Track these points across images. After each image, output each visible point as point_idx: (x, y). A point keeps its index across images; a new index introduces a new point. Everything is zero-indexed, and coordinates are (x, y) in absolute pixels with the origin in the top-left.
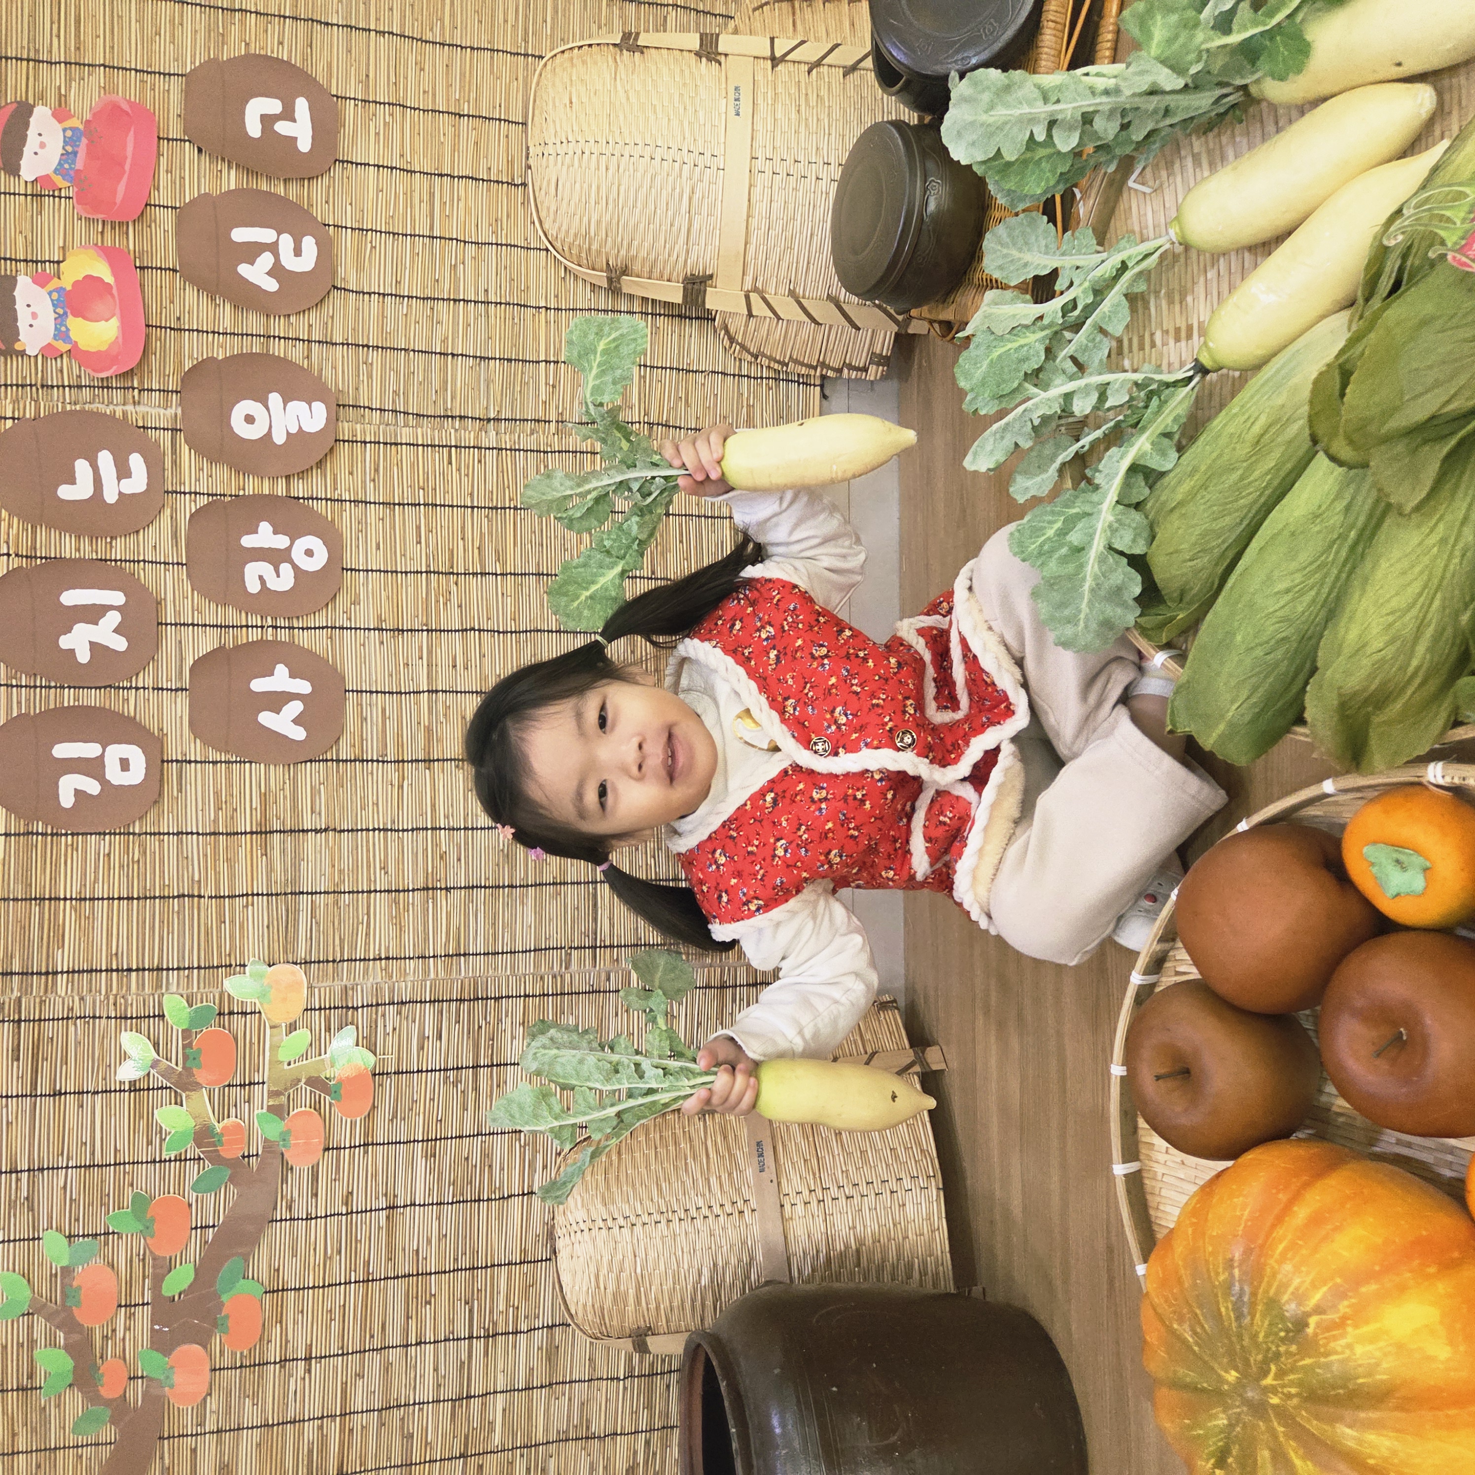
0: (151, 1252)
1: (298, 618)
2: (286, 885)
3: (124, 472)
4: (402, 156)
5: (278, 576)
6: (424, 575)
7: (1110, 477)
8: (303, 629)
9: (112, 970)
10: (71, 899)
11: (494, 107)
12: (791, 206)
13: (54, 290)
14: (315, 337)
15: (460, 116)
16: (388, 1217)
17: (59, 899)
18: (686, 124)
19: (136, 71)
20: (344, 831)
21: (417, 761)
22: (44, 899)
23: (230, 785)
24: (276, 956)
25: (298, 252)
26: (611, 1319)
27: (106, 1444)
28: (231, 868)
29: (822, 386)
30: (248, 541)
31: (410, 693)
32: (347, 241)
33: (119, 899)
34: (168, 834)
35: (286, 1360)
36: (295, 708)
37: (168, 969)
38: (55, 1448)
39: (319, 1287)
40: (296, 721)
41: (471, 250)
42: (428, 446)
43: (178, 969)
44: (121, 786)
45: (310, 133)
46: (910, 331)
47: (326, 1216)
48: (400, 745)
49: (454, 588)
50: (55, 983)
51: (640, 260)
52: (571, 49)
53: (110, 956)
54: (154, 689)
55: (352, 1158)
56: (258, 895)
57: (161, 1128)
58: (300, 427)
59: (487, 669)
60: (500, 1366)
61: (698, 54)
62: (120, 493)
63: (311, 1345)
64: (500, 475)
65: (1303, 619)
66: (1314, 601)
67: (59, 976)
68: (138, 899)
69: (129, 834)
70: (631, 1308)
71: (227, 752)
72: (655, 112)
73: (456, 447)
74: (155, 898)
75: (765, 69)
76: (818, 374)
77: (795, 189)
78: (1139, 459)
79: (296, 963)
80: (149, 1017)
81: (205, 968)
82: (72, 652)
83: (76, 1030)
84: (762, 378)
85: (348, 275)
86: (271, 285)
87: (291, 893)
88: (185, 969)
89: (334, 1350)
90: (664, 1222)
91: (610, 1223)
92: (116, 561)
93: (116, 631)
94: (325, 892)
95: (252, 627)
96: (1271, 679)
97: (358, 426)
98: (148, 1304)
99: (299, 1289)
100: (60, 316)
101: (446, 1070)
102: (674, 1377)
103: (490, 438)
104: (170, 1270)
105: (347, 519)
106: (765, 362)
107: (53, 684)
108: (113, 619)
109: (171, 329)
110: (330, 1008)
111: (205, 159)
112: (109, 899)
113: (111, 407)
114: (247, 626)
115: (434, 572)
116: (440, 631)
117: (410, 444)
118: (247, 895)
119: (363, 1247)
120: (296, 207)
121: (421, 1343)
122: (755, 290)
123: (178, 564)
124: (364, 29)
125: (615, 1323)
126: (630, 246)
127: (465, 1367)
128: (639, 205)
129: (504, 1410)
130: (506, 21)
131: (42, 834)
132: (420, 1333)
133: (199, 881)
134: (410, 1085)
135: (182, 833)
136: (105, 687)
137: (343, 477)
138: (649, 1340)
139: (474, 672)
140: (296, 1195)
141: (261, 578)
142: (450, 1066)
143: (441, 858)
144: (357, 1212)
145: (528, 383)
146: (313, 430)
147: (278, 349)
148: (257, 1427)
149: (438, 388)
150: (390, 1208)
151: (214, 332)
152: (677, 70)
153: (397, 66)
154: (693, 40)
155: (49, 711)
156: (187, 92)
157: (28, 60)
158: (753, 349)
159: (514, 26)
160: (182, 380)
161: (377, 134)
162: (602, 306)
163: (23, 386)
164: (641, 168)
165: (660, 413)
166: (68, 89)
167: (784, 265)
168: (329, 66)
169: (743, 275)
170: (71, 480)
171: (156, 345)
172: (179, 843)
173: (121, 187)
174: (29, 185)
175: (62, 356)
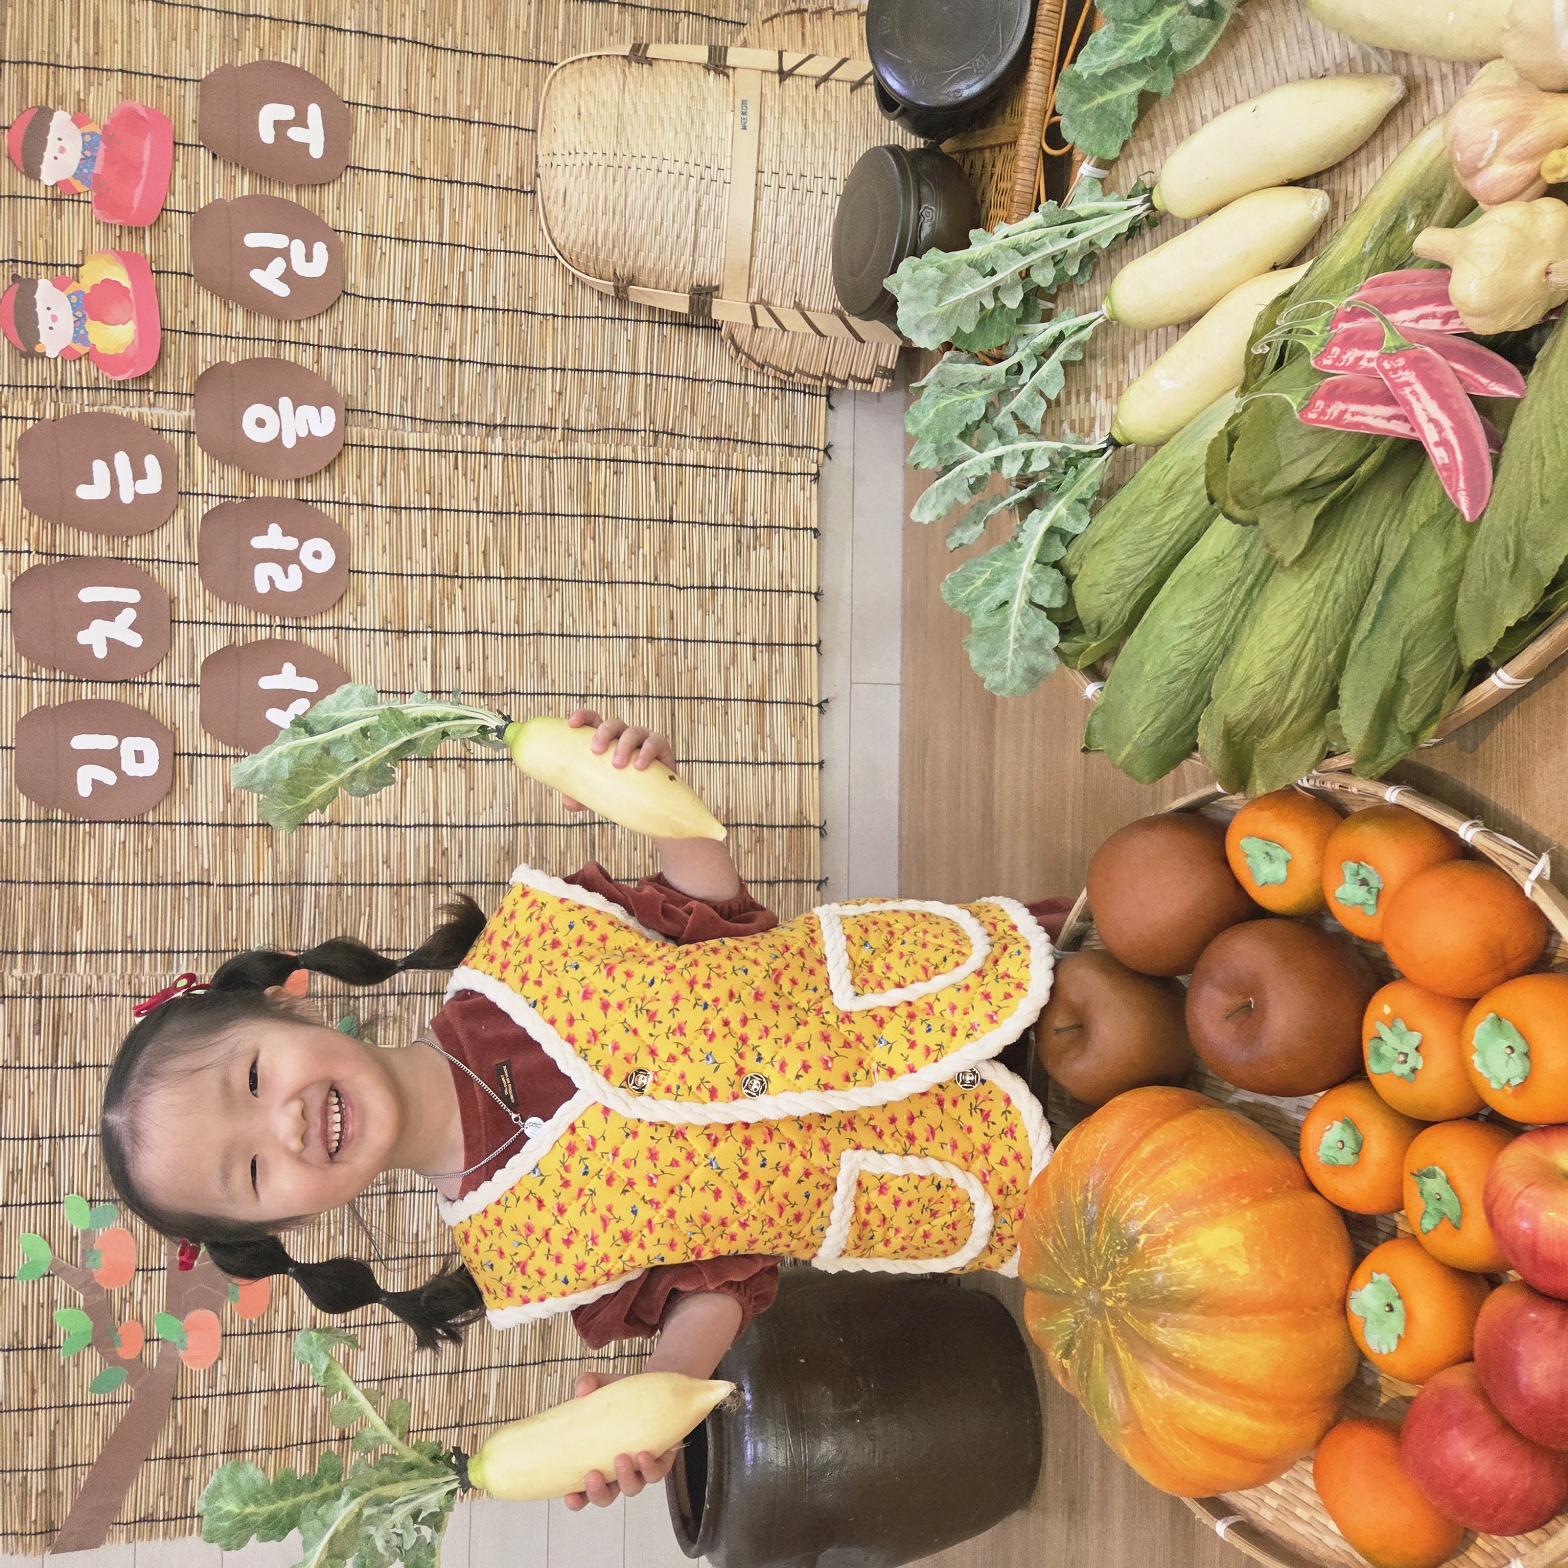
1: (305, 618)
2: (291, 876)
3: (139, 473)
4: (412, 162)
5: (287, 577)
6: (429, 578)
7: (1031, 537)
8: (310, 629)
9: (127, 952)
10: (89, 883)
11: (505, 114)
12: (797, 220)
13: (74, 294)
14: (326, 341)
15: (471, 122)
16: (388, 1202)
17: (78, 883)
18: (693, 136)
19: (153, 76)
20: (347, 825)
21: (421, 759)
22: (63, 883)
25: (309, 258)
27: (122, 1402)
28: (239, 858)
29: (828, 397)
30: (258, 542)
32: (357, 246)
33: (134, 884)
34: (180, 824)
35: (291, 1330)
36: (301, 705)
37: (179, 954)
38: (74, 1406)
41: (479, 256)
42: (435, 451)
43: (189, 954)
44: (136, 778)
45: (323, 139)
49: (458, 591)
50: (73, 963)
51: (646, 272)
52: (581, 60)
53: (125, 938)
54: (167, 684)
56: (264, 884)
58: (309, 431)
59: (490, 671)
61: (707, 68)
62: (136, 494)
64: (506, 480)
65: (1203, 653)
66: (1213, 637)
67: (78, 956)
68: (152, 885)
69: (143, 823)
71: (236, 746)
72: (663, 125)
73: (462, 452)
74: (167, 884)
75: (773, 83)
76: (824, 384)
77: (801, 204)
78: (1056, 522)
81: (213, 952)
82: (90, 646)
83: (94, 1007)
84: (768, 388)
85: (357, 279)
86: (283, 290)
87: (296, 884)
88: (194, 952)
92: (131, 559)
93: (132, 627)
94: (328, 884)
95: (261, 626)
96: (1171, 707)
97: (366, 430)
98: (164, 1269)
100: (79, 319)
103: (497, 445)
105: (355, 522)
106: (771, 372)
107: (71, 678)
108: (129, 615)
109: (185, 333)
111: (220, 164)
112: (124, 884)
113: (128, 409)
114: (256, 626)
115: (439, 576)
116: (445, 633)
117: (417, 449)
118: (253, 884)
120: (307, 214)
123: (191, 563)
124: (376, 36)
128: (645, 216)
129: (498, 1384)
130: (517, 27)
131: (61, 821)
133: (209, 870)
135: (193, 823)
136: (121, 682)
137: (351, 480)
139: (477, 673)
141: (270, 578)
143: (443, 854)
145: (534, 390)
146: (322, 435)
147: (289, 353)
148: (264, 1391)
149: (445, 393)
150: (390, 1193)
151: (226, 337)
152: (685, 82)
153: (408, 73)
154: (701, 54)
155: (67, 704)
156: (202, 98)
157: (48, 65)
158: (759, 359)
159: (525, 33)
160: (196, 383)
161: (388, 141)
162: (609, 314)
163: (43, 387)
164: (648, 181)
165: (666, 421)
166: (87, 93)
167: (790, 278)
168: (342, 71)
169: (749, 287)
170: (89, 480)
171: (171, 348)
172: (191, 833)
173: (138, 192)
174: (49, 190)
175: (80, 359)
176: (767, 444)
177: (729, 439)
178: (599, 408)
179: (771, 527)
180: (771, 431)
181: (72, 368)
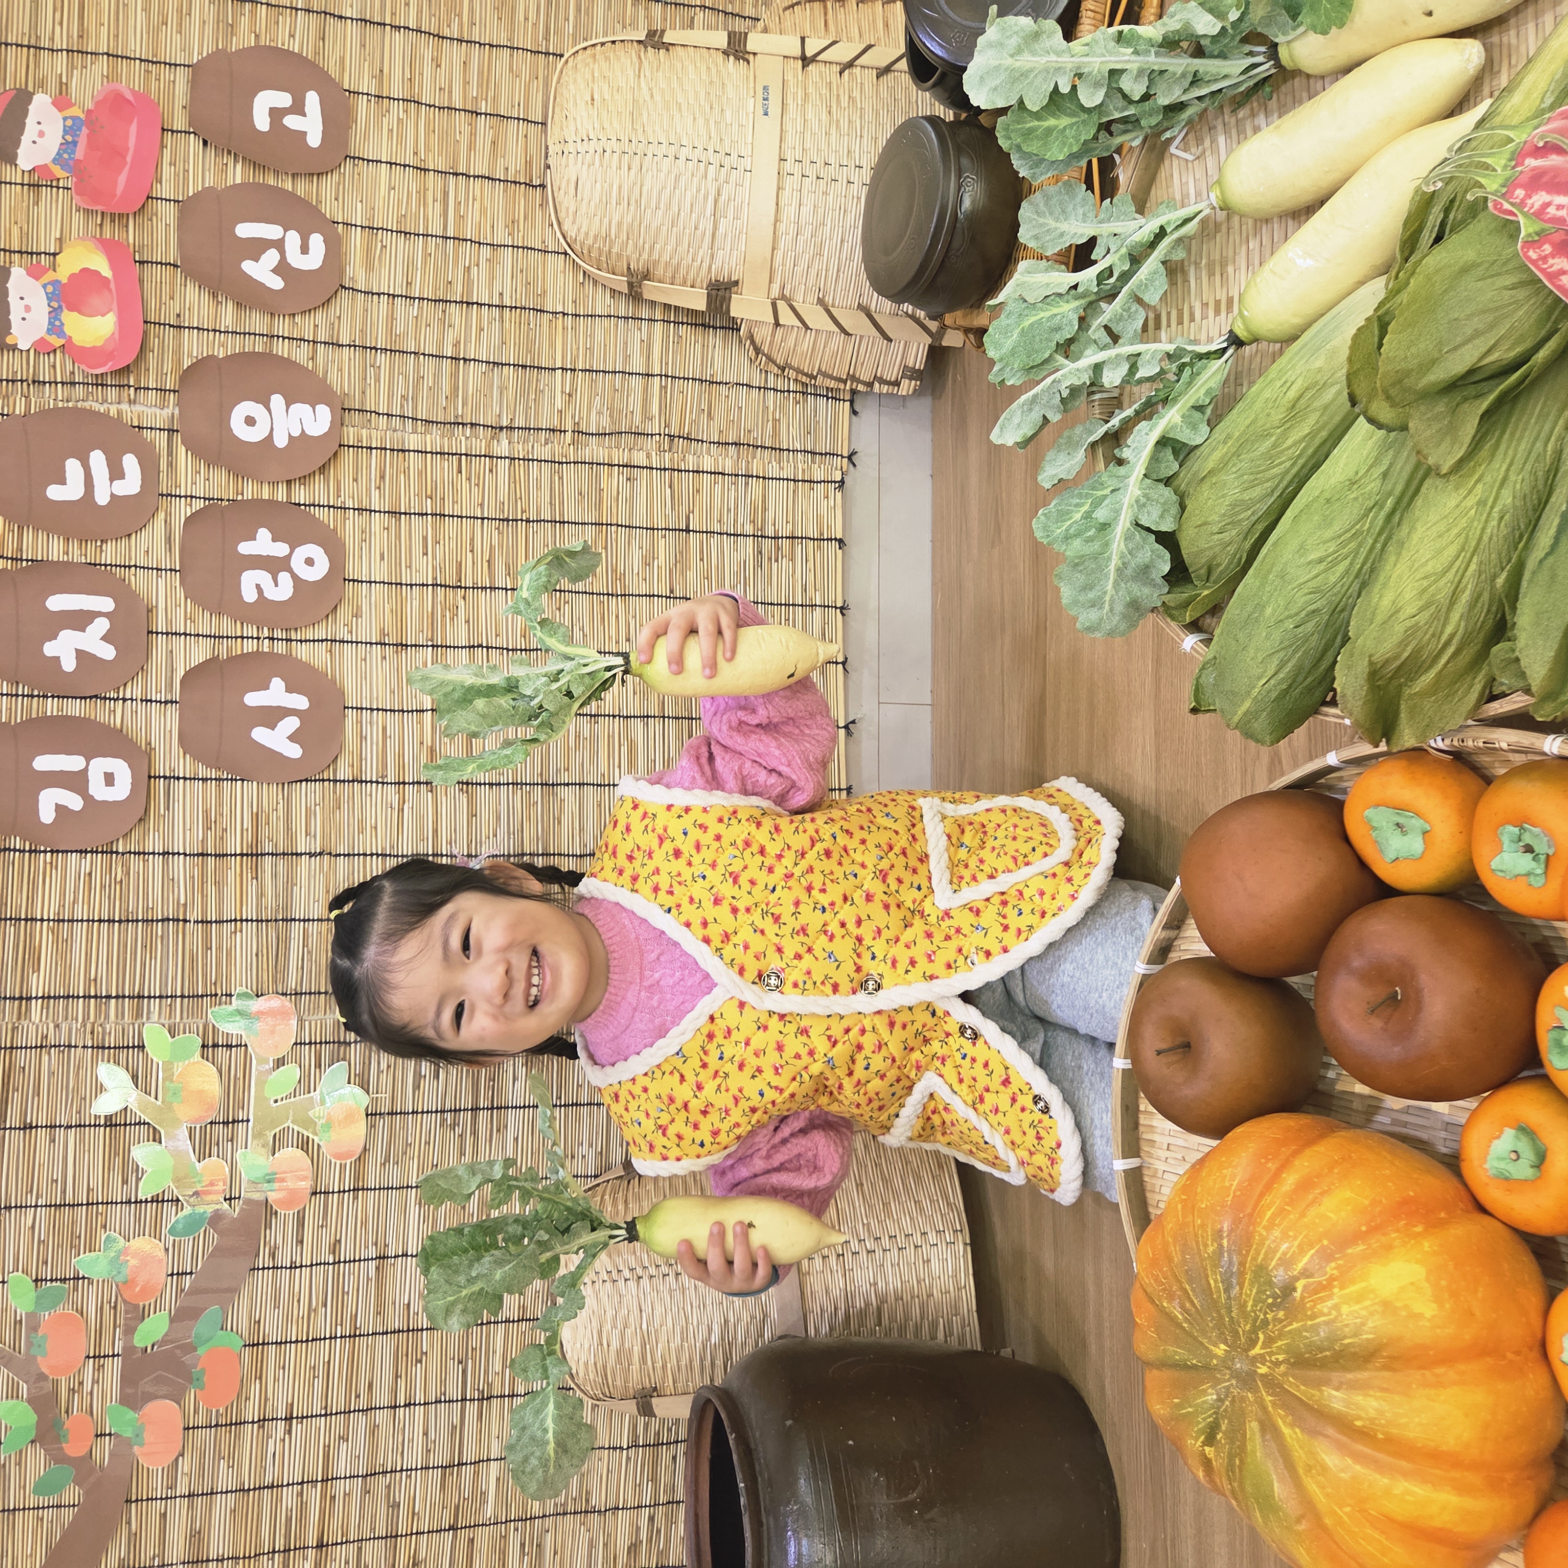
0: (125, 1301)
1: (296, 630)
2: (277, 911)
3: (116, 473)
4: (416, 153)
5: (276, 585)
6: (430, 588)
7: (1139, 451)
8: (301, 641)
9: (90, 997)
10: (49, 920)
11: (513, 106)
12: (820, 211)
13: (49, 283)
14: (322, 337)
15: (477, 114)
16: (377, 1268)
17: (36, 920)
18: (712, 123)
19: (141, 60)
20: (340, 855)
21: (419, 783)
22: (20, 919)
23: (219, 803)
24: (265, 986)
25: (305, 249)
26: (614, 1380)
27: (69, 1506)
28: (220, 893)
29: (852, 402)
30: (245, 548)
31: (412, 711)
32: (357, 238)
33: (100, 921)
34: (154, 853)
35: (264, 1420)
36: (291, 724)
37: (149, 997)
38: (14, 1510)
39: (302, 1341)
40: (292, 738)
41: (486, 252)
42: (437, 453)
43: (161, 997)
44: (104, 802)
45: (321, 128)
46: (945, 343)
47: (312, 1265)
48: (401, 767)
49: (461, 603)
50: (28, 1009)
51: (662, 265)
52: (594, 45)
53: (88, 981)
54: (142, 700)
55: (341, 1203)
56: (247, 920)
57: (138, 1166)
58: (303, 430)
60: (494, 1432)
61: (726, 53)
62: (112, 495)
63: (292, 1404)
64: (512, 485)
65: (1335, 591)
66: (1346, 573)
67: (34, 1001)
68: (120, 921)
69: (112, 852)
70: (635, 1367)
71: (218, 768)
72: (680, 110)
73: (466, 455)
74: (137, 921)
75: (795, 69)
76: (848, 387)
77: (825, 193)
78: (1168, 432)
79: (284, 994)
80: (128, 1047)
81: (189, 997)
82: (57, 659)
83: (51, 1060)
84: (789, 391)
85: (356, 273)
86: (276, 283)
87: (283, 920)
88: (167, 997)
89: (317, 1409)
90: (672, 1277)
91: (615, 1275)
92: (106, 565)
93: (104, 638)
94: (318, 920)
95: (248, 638)
96: (1298, 655)
97: (364, 431)
98: (118, 1355)
99: (281, 1343)
100: (55, 310)
101: (443, 1111)
102: (681, 1448)
104: (143, 1319)
105: (351, 527)
106: (792, 374)
107: (36, 693)
108: (101, 625)
109: (170, 326)
110: (321, 1043)
111: (210, 151)
112: (88, 921)
113: (106, 405)
114: (242, 637)
115: (441, 586)
116: (446, 647)
117: (418, 451)
118: (235, 920)
119: (350, 1300)
120: (303, 203)
121: (410, 1404)
122: (783, 297)
123: (171, 570)
124: (378, 24)
125: (618, 1383)
126: (652, 248)
127: (456, 1431)
128: (662, 206)
129: (498, 1479)
130: (526, 19)
131: (19, 851)
132: (409, 1394)
133: (185, 905)
134: (404, 1127)
135: (168, 853)
136: (91, 698)
137: (347, 485)
138: (655, 1401)
140: (279, 1241)
141: (258, 587)
142: (447, 1107)
144: (345, 1262)
145: (542, 391)
146: (316, 434)
147: (282, 349)
148: (231, 1492)
149: (448, 394)
150: (380, 1258)
151: (215, 331)
152: (704, 68)
153: (412, 61)
154: (720, 39)
155: (30, 720)
156: (194, 84)
157: (29, 47)
158: (780, 360)
159: (534, 24)
160: (180, 378)
161: (390, 131)
162: (622, 313)
163: (13, 381)
164: (665, 169)
165: (682, 425)
166: (70, 76)
167: (813, 272)
168: (342, 60)
169: (770, 282)
170: (61, 480)
171: (154, 343)
172: (165, 864)
173: (122, 179)
174: (26, 175)
175: (55, 351)
176: (788, 450)
177: (749, 445)
178: (611, 409)
179: (793, 538)
180: (791, 437)
181: (45, 362)
